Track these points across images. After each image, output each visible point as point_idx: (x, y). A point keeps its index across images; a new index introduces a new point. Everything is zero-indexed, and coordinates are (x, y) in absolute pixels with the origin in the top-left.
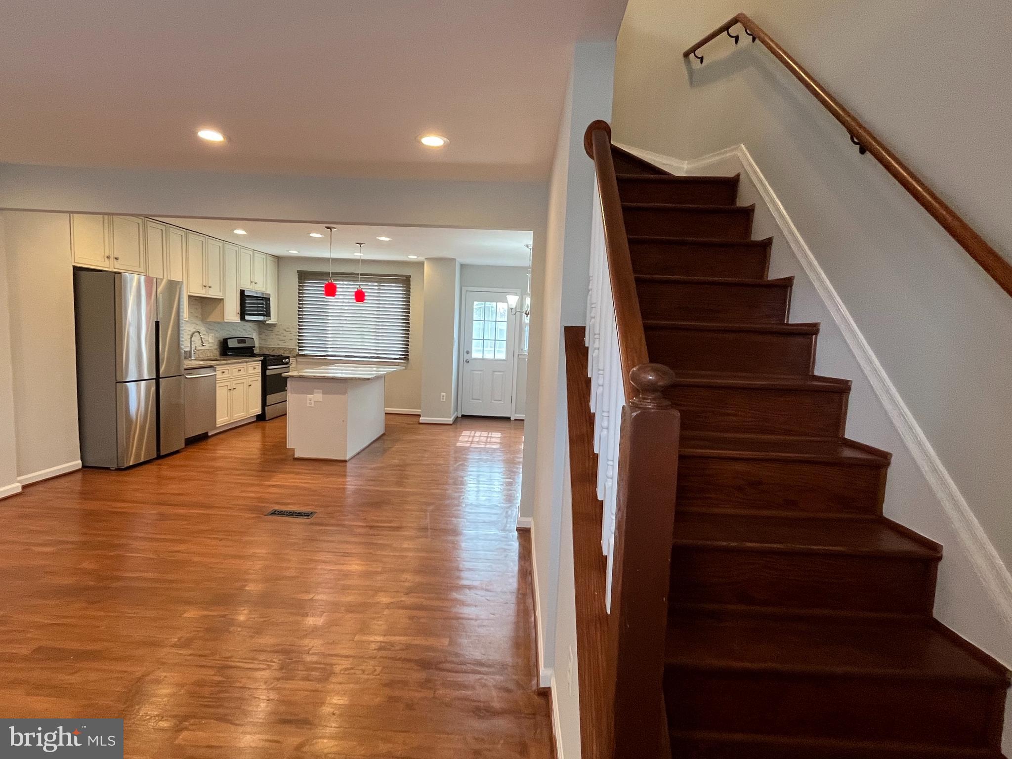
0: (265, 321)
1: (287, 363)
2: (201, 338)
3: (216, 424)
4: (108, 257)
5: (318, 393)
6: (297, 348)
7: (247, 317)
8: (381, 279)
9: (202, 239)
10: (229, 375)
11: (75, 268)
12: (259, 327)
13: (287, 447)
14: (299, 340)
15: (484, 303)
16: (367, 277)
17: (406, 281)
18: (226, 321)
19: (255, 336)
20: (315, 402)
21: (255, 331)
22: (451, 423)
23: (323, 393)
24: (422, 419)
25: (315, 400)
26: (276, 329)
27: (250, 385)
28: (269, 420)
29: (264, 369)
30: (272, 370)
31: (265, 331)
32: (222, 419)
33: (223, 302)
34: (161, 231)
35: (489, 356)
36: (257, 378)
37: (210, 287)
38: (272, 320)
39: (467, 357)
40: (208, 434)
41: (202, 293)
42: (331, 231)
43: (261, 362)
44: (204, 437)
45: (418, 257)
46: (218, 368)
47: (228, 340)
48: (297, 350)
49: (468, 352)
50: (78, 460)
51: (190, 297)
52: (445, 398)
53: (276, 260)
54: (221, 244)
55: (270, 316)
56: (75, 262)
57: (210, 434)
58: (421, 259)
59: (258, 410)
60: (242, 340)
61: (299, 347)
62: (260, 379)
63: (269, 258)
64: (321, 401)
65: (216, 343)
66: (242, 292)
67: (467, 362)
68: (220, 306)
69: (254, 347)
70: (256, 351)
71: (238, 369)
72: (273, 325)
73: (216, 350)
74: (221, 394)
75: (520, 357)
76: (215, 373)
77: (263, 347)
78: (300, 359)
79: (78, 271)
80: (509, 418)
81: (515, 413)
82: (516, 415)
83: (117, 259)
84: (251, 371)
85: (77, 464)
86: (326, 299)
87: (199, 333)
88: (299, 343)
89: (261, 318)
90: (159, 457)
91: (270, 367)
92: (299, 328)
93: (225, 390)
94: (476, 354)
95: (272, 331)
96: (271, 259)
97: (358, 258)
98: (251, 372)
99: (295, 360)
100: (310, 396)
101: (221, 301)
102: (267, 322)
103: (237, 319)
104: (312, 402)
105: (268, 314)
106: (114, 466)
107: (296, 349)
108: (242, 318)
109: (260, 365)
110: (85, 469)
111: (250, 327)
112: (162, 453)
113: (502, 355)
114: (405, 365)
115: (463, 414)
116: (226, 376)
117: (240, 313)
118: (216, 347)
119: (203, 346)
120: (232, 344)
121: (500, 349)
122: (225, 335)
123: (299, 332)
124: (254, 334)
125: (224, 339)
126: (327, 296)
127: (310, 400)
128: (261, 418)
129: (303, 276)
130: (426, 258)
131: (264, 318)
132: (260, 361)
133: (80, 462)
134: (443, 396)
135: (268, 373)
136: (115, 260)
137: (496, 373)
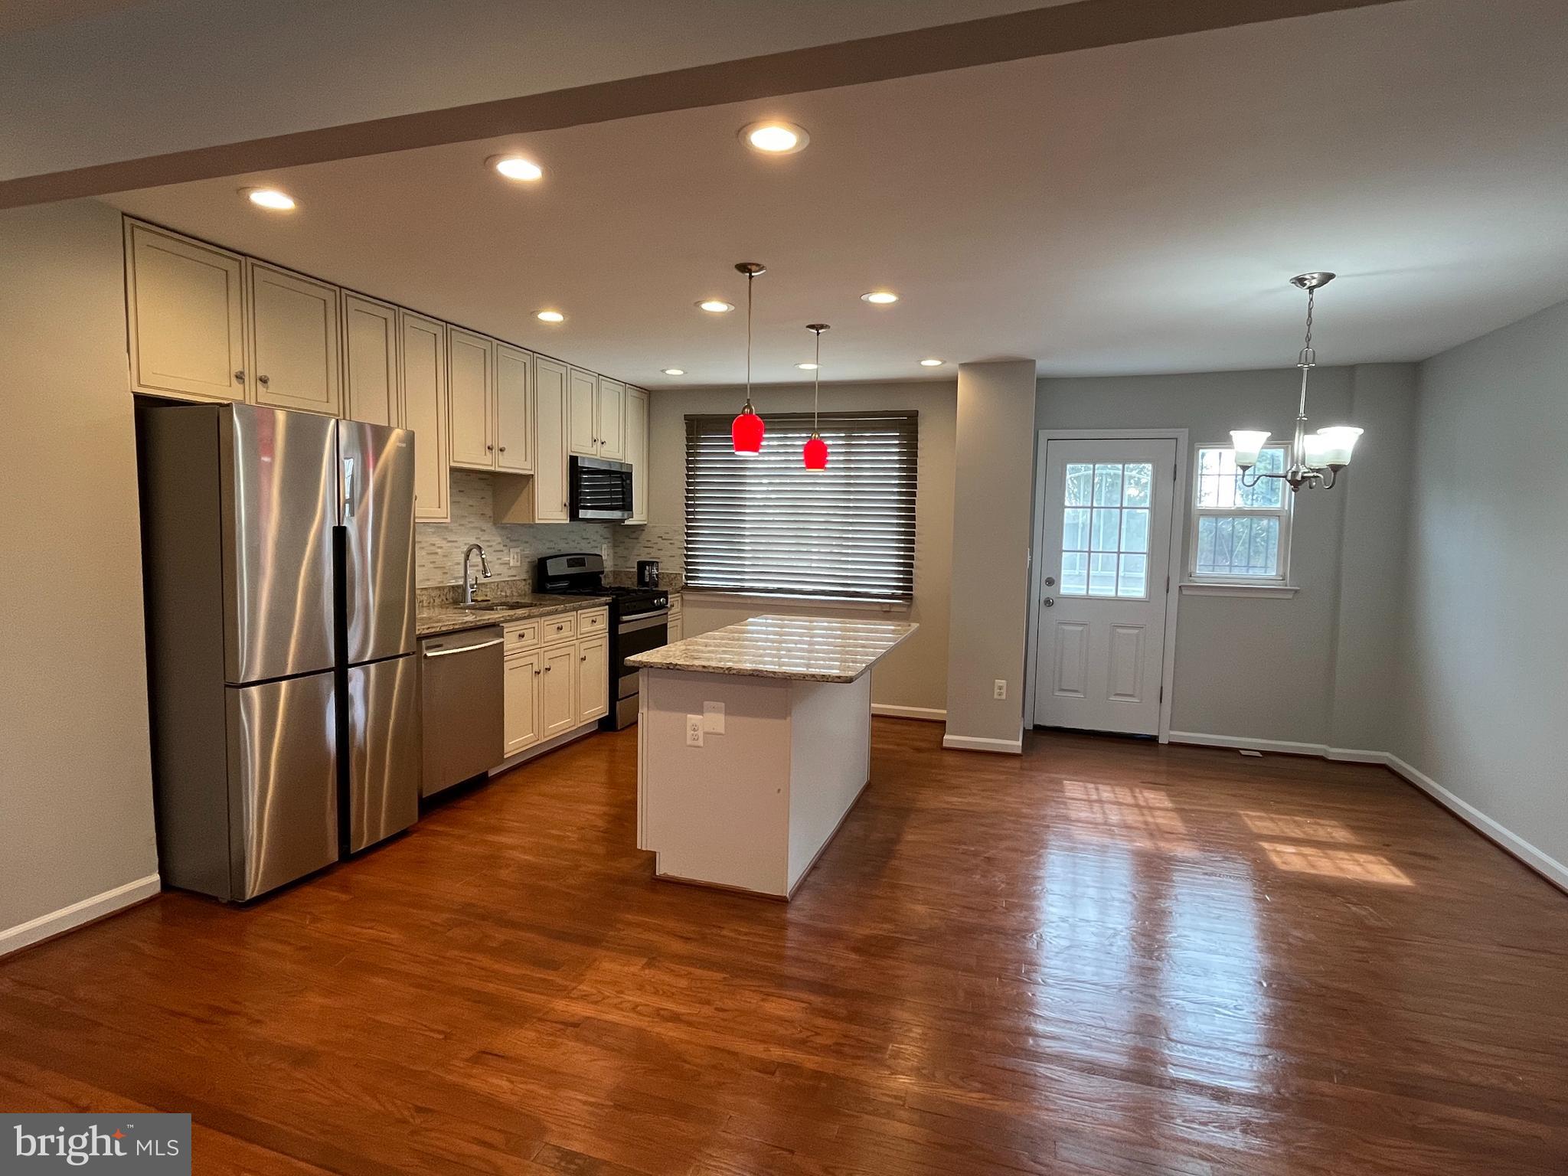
0: (623, 520)
1: (662, 607)
2: (483, 559)
3: (503, 753)
4: (240, 377)
5: (714, 710)
6: (684, 573)
7: (583, 514)
8: (853, 424)
9: (487, 346)
10: (535, 641)
11: (139, 398)
12: (614, 533)
13: (639, 847)
14: (687, 556)
15: (1091, 466)
16: (830, 421)
17: (907, 426)
18: (537, 522)
19: (605, 552)
20: (706, 733)
21: (607, 541)
22: (1019, 751)
23: (728, 712)
24: (950, 739)
25: (706, 730)
26: (644, 536)
27: (584, 659)
28: (622, 729)
29: (614, 622)
30: (634, 622)
31: (627, 540)
32: (517, 740)
33: (533, 482)
34: (384, 321)
35: (1103, 589)
36: (599, 642)
37: (502, 450)
38: (637, 517)
39: (1048, 592)
40: (487, 774)
41: (484, 462)
42: (751, 277)
43: (607, 607)
44: (478, 784)
45: (944, 362)
46: (508, 628)
47: (549, 562)
48: (684, 577)
49: (1050, 582)
50: (149, 873)
51: (453, 470)
52: (1004, 691)
53: (645, 397)
54: (527, 359)
55: (632, 510)
56: (140, 385)
57: (491, 773)
58: (952, 367)
59: (597, 708)
60: (577, 560)
61: (688, 571)
62: (605, 643)
63: (631, 392)
64: (723, 732)
65: (526, 567)
66: (573, 460)
67: (1049, 603)
68: (527, 488)
69: (602, 572)
70: (605, 582)
71: (557, 626)
72: (639, 528)
73: (524, 583)
74: (516, 684)
75: (1184, 592)
76: (501, 640)
77: (621, 572)
78: (689, 597)
79: (147, 408)
80: (1152, 740)
81: (1171, 728)
82: (1172, 733)
83: (264, 381)
84: (586, 627)
85: (150, 882)
86: (737, 456)
87: (480, 548)
88: (687, 564)
89: (616, 515)
90: (347, 856)
91: (625, 618)
92: (686, 533)
93: (527, 673)
94: (1070, 585)
95: (637, 539)
96: (636, 394)
97: (812, 378)
98: (584, 630)
99: (679, 599)
100: (693, 718)
101: (528, 478)
102: (626, 523)
103: (563, 517)
104: (700, 733)
105: (627, 506)
106: (225, 897)
107: (681, 575)
108: (574, 516)
109: (606, 613)
110: (169, 896)
111: (597, 532)
112: (354, 849)
113: (1137, 589)
114: (904, 609)
115: (1037, 722)
116: (530, 642)
117: (567, 504)
118: (524, 576)
119: (487, 577)
120: (554, 569)
121: (1128, 574)
122: (544, 550)
123: (688, 542)
124: (605, 546)
125: (539, 559)
126: (738, 450)
127: (694, 730)
128: (607, 725)
129: (698, 427)
130: (963, 366)
131: (623, 515)
132: (606, 604)
133: (156, 877)
134: (1000, 688)
135: (623, 629)
136: (259, 382)
137: (1119, 630)
